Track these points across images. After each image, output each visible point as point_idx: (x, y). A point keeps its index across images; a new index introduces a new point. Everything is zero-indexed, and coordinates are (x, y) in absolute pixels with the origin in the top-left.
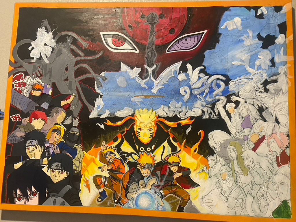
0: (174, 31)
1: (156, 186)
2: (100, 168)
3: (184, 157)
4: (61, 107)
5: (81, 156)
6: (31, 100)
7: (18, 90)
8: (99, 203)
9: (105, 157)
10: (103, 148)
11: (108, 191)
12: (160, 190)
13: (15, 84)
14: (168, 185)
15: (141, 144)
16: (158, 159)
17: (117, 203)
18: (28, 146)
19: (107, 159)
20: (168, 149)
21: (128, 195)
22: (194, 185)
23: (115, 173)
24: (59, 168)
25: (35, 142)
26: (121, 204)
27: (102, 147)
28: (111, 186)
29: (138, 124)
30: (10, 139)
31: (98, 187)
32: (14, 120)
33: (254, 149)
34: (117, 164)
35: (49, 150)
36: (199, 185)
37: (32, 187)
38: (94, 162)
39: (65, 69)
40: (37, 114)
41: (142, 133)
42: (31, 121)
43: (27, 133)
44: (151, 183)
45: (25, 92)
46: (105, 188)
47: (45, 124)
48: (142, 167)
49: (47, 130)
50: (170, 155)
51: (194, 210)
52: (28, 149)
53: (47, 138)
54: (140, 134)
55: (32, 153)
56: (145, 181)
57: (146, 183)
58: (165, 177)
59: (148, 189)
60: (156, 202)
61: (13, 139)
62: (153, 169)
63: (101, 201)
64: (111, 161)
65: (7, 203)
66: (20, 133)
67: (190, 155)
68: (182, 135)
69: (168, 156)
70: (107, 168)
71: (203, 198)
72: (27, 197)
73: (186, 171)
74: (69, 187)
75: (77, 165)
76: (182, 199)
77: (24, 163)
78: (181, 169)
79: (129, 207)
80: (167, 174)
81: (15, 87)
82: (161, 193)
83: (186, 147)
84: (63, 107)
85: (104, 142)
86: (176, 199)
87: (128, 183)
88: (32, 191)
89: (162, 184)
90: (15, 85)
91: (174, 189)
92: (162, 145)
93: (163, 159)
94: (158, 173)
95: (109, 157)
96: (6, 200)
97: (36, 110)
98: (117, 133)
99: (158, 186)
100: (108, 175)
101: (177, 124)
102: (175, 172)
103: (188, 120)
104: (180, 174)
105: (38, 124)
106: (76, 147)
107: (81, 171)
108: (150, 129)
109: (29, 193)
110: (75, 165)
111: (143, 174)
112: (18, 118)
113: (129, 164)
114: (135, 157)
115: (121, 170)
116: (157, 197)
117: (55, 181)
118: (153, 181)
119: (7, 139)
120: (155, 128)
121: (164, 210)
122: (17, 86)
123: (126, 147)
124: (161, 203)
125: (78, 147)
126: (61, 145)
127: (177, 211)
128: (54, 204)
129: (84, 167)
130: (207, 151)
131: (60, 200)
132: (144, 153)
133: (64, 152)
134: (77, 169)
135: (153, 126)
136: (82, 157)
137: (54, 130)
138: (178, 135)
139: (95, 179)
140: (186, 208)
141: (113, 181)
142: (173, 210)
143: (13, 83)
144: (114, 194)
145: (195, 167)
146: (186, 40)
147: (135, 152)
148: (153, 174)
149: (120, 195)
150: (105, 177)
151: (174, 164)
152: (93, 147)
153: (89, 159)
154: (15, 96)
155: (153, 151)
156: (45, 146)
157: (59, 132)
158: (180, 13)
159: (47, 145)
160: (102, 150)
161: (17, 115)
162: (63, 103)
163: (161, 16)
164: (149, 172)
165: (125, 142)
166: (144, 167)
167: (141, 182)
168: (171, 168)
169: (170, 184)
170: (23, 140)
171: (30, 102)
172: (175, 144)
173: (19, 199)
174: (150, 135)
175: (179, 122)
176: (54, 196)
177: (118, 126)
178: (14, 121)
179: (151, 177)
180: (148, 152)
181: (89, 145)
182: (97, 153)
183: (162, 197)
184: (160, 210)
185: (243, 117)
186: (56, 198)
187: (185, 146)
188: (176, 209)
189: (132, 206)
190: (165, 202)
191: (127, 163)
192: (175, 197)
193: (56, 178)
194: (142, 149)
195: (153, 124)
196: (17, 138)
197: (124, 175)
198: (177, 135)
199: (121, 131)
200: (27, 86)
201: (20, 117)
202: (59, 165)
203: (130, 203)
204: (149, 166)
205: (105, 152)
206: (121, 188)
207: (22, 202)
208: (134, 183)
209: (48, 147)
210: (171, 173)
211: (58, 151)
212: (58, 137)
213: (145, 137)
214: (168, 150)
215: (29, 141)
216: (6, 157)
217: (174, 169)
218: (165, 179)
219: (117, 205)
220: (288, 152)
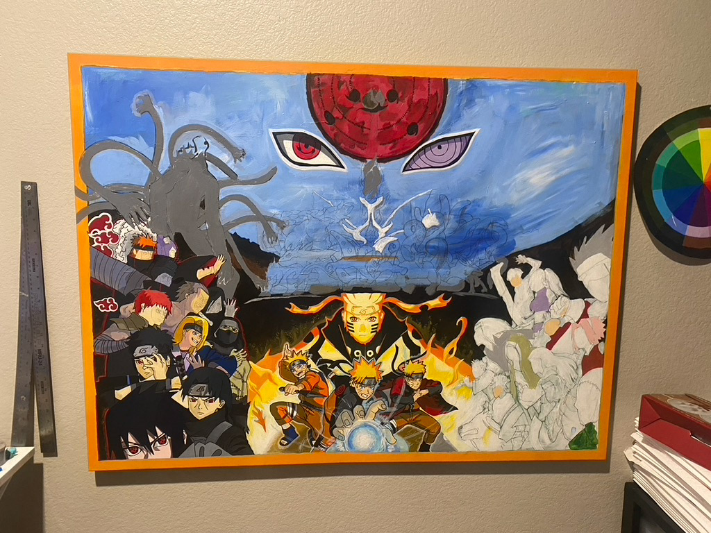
0: (417, 128)
1: (383, 414)
2: (282, 389)
3: (432, 363)
4: (199, 281)
5: (245, 371)
6: (132, 270)
7: (103, 249)
8: (283, 448)
9: (291, 369)
10: (286, 354)
11: (299, 427)
12: (391, 419)
13: (95, 236)
14: (404, 412)
15: (355, 344)
16: (387, 369)
17: (316, 445)
18: (138, 358)
19: (295, 373)
20: (405, 351)
21: (335, 431)
22: (448, 408)
23: (311, 397)
24: (206, 393)
25: (151, 350)
26: (323, 447)
27: (283, 352)
28: (303, 418)
29: (349, 308)
30: (100, 344)
31: (280, 421)
32: (103, 309)
33: (550, 346)
34: (313, 381)
35: (181, 362)
36: (455, 408)
37: (156, 428)
38: (271, 380)
40: (149, 297)
41: (357, 325)
42: (138, 309)
43: (133, 332)
44: (375, 410)
45: (120, 253)
46: (293, 422)
47: (168, 314)
48: (359, 383)
49: (174, 326)
50: (408, 361)
51: (448, 447)
52: (140, 362)
53: (176, 340)
54: (353, 328)
55: (147, 370)
56: (365, 407)
57: (366, 410)
58: (400, 397)
59: (369, 419)
60: (383, 439)
61: (106, 345)
62: (377, 385)
63: (287, 444)
64: (302, 376)
65: (110, 459)
66: (118, 335)
67: (442, 360)
68: (429, 327)
69: (404, 363)
70: (296, 388)
71: (461, 427)
72: (148, 447)
73: (434, 387)
74: (226, 425)
75: (240, 386)
76: (428, 431)
77: (135, 387)
78: (426, 384)
79: (337, 451)
80: (402, 393)
81: (96, 244)
82: (391, 424)
83: (436, 347)
84: (202, 281)
85: (287, 343)
86: (417, 431)
87: (335, 411)
88: (157, 436)
89: (394, 409)
90: (95, 238)
91: (414, 418)
92: (394, 345)
93: (396, 368)
94: (387, 392)
95: (297, 370)
96: (108, 454)
97: (146, 288)
98: (310, 327)
99: (387, 414)
100: (298, 401)
101: (421, 308)
102: (416, 389)
103: (440, 300)
104: (425, 392)
105: (153, 315)
106: (235, 354)
107: (246, 396)
108: (372, 318)
109: (151, 440)
110: (235, 386)
111: (360, 396)
112: (109, 304)
113: (336, 379)
114: (346, 367)
115: (320, 391)
116: (385, 431)
117: (200, 417)
118: (377, 406)
119: (95, 346)
120: (380, 315)
121: (397, 450)
122: (100, 240)
123: (329, 352)
124: (393, 441)
125: (238, 355)
126: (204, 353)
127: (420, 451)
128: (202, 454)
129: (253, 389)
130: (471, 352)
131: (212, 447)
132: (362, 361)
133: (212, 365)
134: (238, 393)
135: (378, 312)
136: (247, 372)
137: (188, 326)
138: (423, 326)
139: (274, 408)
140: (434, 445)
141: (308, 410)
142: (412, 449)
143: (91, 235)
144: (310, 432)
145: (450, 379)
146: (440, 147)
147: (346, 359)
148: (379, 394)
149: (320, 433)
150: (293, 404)
151: (414, 376)
152: (268, 353)
153: (260, 375)
154: (98, 261)
155: (377, 356)
156: (172, 357)
157: (198, 329)
158: (429, 89)
159: (176, 354)
160: (285, 358)
161: (108, 299)
162: (201, 274)
163: (391, 96)
164: (371, 391)
165: (326, 341)
166: (362, 384)
167: (357, 408)
168: (410, 383)
170: (127, 346)
171: (132, 274)
172: (416, 342)
173: (134, 451)
174: (373, 329)
175: (424, 304)
176: (199, 442)
177: (312, 315)
178: (102, 311)
179: (375, 400)
180: (369, 358)
181: (260, 351)
182: (276, 363)
183: (394, 430)
184: (390, 451)
185: (534, 292)
186: (203, 445)
187: (433, 346)
188: (417, 448)
189: (342, 449)
190: (398, 438)
191: (331, 379)
192: (416, 430)
193: (201, 411)
194: (358, 353)
195: (377, 308)
196: (114, 344)
197: (326, 398)
198: (419, 326)
199: (318, 323)
200: (122, 240)
201: (115, 303)
202: (205, 388)
203: (339, 443)
204: (370, 381)
205: (290, 361)
206: (321, 421)
207: (141, 455)
208: (344, 410)
209: (180, 358)
210: (410, 391)
211: (200, 364)
212: (197, 337)
213: (363, 331)
214: (405, 353)
215: (138, 349)
216: (96, 379)
217: (415, 384)
218: (398, 401)
219: (316, 448)
220: (602, 348)
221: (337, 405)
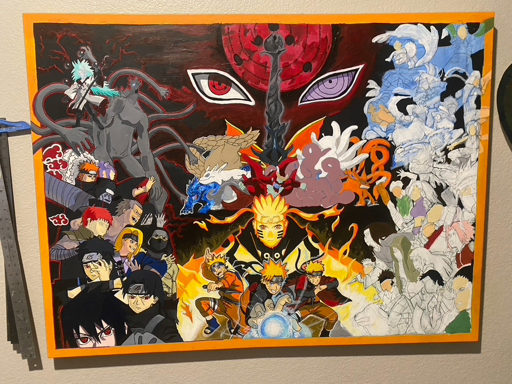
0: (311, 66)
1: (289, 306)
2: (205, 287)
3: (329, 262)
4: (134, 199)
5: (174, 272)
6: (80, 190)
7: (55, 174)
8: (206, 336)
9: (212, 270)
10: (207, 258)
11: (220, 318)
12: (296, 310)
13: (48, 163)
14: (307, 304)
15: (265, 249)
16: (291, 269)
17: (234, 333)
18: (86, 263)
19: (215, 273)
20: (306, 253)
21: (250, 321)
22: (343, 300)
23: (229, 293)
24: (142, 291)
26: (240, 335)
27: (205, 256)
28: (223, 311)
29: (259, 218)
30: (54, 253)
31: (204, 313)
32: (56, 223)
33: (427, 246)
34: (230, 280)
35: (121, 266)
36: (350, 300)
38: (196, 279)
39: (132, 135)
40: (94, 212)
41: (265, 232)
42: (85, 223)
43: (81, 242)
44: (283, 303)
45: (69, 176)
46: (215, 314)
47: (109, 226)
48: (268, 280)
49: (114, 236)
50: (309, 261)
51: (344, 333)
52: (88, 267)
53: (117, 248)
54: (262, 234)
55: (94, 273)
56: (274, 301)
57: (275, 303)
58: (303, 292)
59: (278, 311)
60: (290, 327)
61: (59, 253)
62: (284, 282)
63: (210, 333)
64: (221, 276)
65: (65, 348)
66: (69, 244)
67: (338, 260)
68: (326, 233)
69: (305, 263)
70: (216, 286)
71: (355, 316)
72: (96, 337)
73: (331, 283)
74: (160, 318)
75: (170, 285)
76: (327, 319)
77: (85, 287)
78: (325, 280)
79: (252, 337)
80: (305, 288)
81: (49, 170)
82: (297, 314)
83: (332, 249)
84: (137, 198)
85: (208, 248)
86: (318, 320)
87: (249, 304)
88: (103, 327)
89: (299, 302)
90: (48, 165)
91: (315, 309)
92: (297, 248)
93: (299, 267)
94: (292, 287)
95: (217, 270)
96: (63, 343)
97: (91, 205)
98: (227, 234)
99: (292, 306)
100: (218, 297)
101: (319, 216)
102: (316, 284)
103: (334, 210)
104: (324, 287)
105: (98, 228)
106: (165, 259)
107: (176, 293)
108: (278, 226)
109: (98, 331)
110: (166, 285)
111: (270, 291)
112: (62, 219)
113: (249, 278)
114: (258, 268)
115: (237, 288)
116: (292, 320)
117: (138, 311)
118: (285, 299)
119: (50, 255)
120: (284, 223)
121: (302, 336)
122: (53, 166)
123: (243, 255)
124: (298, 328)
125: (168, 259)
126: (140, 258)
127: (321, 336)
128: (140, 342)
129: (181, 287)
130: (362, 253)
131: (148, 336)
132: (271, 261)
133: (146, 268)
134: (169, 291)
135: (282, 220)
136: (176, 273)
137: (126, 236)
138: (320, 232)
139: (198, 303)
140: (333, 332)
141: (227, 304)
142: (315, 335)
143: (45, 163)
144: (229, 322)
145: (345, 276)
146: (330, 82)
148: (285, 289)
149: (237, 323)
150: (214, 299)
151: (314, 274)
152: (192, 257)
153: (187, 275)
154: (52, 184)
155: (283, 258)
156: (114, 262)
157: (135, 239)
158: (320, 34)
159: (117, 259)
161: (60, 215)
163: (289, 40)
164: (279, 287)
165: (241, 247)
166: (271, 281)
167: (268, 302)
168: (311, 280)
169: (309, 302)
170: (76, 253)
171: (79, 194)
172: (316, 245)
173: (85, 340)
174: (279, 235)
175: (321, 213)
176: (138, 332)
177: (228, 225)
178: (56, 225)
179: (283, 294)
180: (276, 260)
181: (185, 255)
182: (199, 265)
183: (299, 320)
184: (296, 337)
185: (413, 201)
186: (141, 335)
187: (330, 248)
188: (318, 334)
189: (256, 336)
190: (303, 326)
191: (245, 277)
192: (317, 319)
193: (139, 306)
194: (267, 256)
195: (282, 218)
196: (66, 252)
197: (241, 294)
198: (318, 231)
199: (234, 231)
200: (70, 166)
201: (66, 218)
202: (141, 287)
203: (254, 331)
204: (278, 279)
205: (211, 263)
206: (238, 313)
207: (90, 344)
208: (257, 304)
209: (120, 263)
210: (311, 287)
211: (136, 267)
212: (133, 245)
213: (271, 237)
214: (306, 255)
215: (86, 256)
216: (52, 282)
217: (315, 281)
218: (302, 295)
219: (234, 336)
220: (472, 247)
221: (251, 299)
